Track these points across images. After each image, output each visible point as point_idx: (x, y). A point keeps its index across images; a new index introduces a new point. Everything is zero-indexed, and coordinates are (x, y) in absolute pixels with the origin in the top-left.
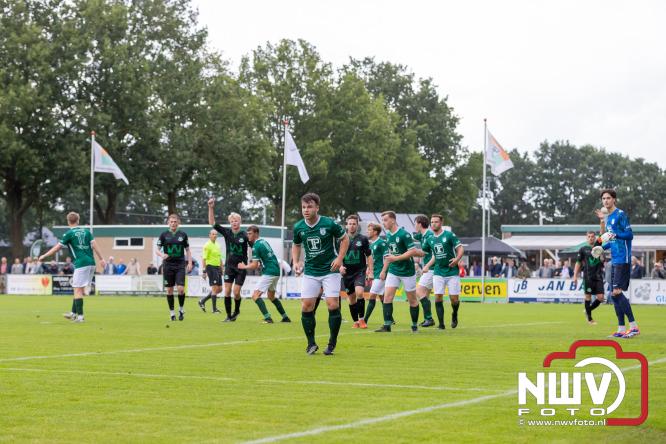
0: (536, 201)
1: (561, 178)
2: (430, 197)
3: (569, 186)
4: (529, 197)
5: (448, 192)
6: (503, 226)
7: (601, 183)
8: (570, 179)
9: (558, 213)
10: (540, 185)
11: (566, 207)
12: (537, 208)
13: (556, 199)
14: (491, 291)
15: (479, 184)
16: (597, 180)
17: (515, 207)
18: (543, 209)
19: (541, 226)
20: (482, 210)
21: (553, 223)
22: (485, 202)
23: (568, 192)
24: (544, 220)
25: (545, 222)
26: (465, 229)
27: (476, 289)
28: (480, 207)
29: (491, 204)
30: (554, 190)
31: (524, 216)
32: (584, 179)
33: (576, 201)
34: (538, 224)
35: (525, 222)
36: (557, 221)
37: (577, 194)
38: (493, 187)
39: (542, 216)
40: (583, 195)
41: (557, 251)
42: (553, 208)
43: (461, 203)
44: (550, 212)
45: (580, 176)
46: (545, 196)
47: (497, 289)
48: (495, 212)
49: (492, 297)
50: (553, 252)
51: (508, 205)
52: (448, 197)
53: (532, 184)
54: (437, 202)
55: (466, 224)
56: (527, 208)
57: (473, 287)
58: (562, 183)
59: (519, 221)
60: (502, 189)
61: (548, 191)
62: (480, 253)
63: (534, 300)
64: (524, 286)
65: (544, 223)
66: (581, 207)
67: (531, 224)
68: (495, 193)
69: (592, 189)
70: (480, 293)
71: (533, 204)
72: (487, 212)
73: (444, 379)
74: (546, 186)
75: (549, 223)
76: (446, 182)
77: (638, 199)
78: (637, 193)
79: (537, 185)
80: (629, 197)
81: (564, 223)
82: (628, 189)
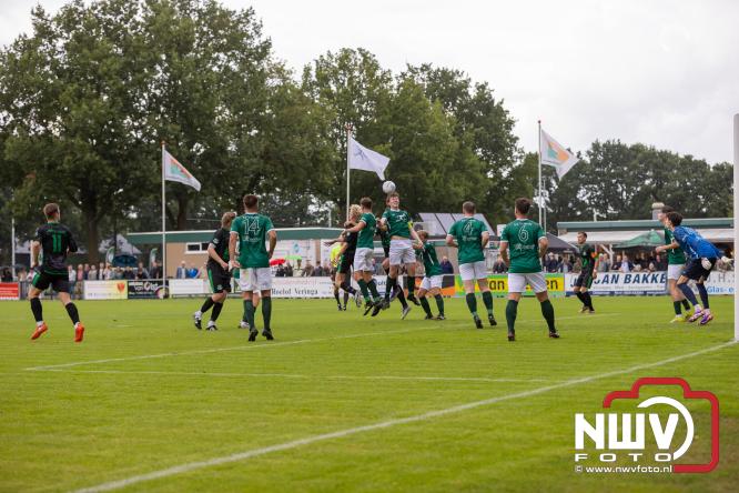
0: (590, 198)
1: (613, 176)
2: (488, 197)
3: (621, 183)
4: (583, 195)
5: (505, 192)
6: (559, 223)
7: (651, 180)
8: (622, 177)
9: (611, 210)
10: (593, 183)
11: (618, 203)
12: (591, 205)
13: (610, 197)
15: (535, 183)
16: (648, 177)
17: (570, 205)
18: (597, 206)
19: (595, 223)
20: (538, 208)
21: (607, 219)
22: (541, 200)
23: (620, 190)
24: (598, 216)
25: (599, 218)
28: (536, 205)
29: (546, 202)
30: (608, 187)
31: (579, 213)
32: (635, 176)
33: (628, 197)
34: (592, 220)
35: (580, 218)
36: (610, 217)
37: (629, 191)
38: (548, 186)
39: (596, 213)
40: (634, 192)
41: (611, 246)
42: (606, 204)
44: (603, 209)
45: (632, 173)
46: (599, 193)
47: (554, 283)
48: (551, 210)
50: (608, 247)
51: (563, 203)
52: (506, 197)
53: (585, 183)
54: (495, 202)
56: (582, 205)
58: (614, 181)
59: (574, 218)
60: (557, 187)
61: (601, 189)
65: (598, 220)
66: (633, 204)
67: (586, 220)
68: (550, 192)
69: (643, 185)
71: (587, 201)
72: (543, 210)
73: (506, 371)
74: (599, 184)
75: (603, 219)
76: (503, 182)
77: (688, 195)
78: (687, 188)
79: (590, 183)
80: (679, 193)
81: (617, 219)
82: (678, 185)
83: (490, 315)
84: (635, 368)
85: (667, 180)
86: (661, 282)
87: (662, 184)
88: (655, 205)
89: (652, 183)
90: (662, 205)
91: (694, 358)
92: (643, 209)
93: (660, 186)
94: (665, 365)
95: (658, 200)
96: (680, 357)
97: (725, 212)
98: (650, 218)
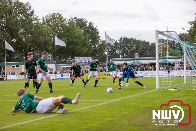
0: (119, 52)
1: (125, 46)
2: (92, 52)
3: (127, 48)
4: (117, 51)
8: (128, 46)
9: (125, 55)
10: (120, 48)
11: (127, 54)
13: (124, 52)
14: (109, 75)
15: (105, 48)
16: (134, 47)
17: (114, 54)
18: (121, 54)
19: (120, 59)
21: (124, 58)
23: (127, 50)
25: (122, 57)
26: (102, 60)
27: (105, 75)
28: (105, 54)
29: (108, 53)
33: (129, 52)
34: (120, 58)
35: (117, 58)
37: (129, 50)
38: (108, 49)
39: (121, 56)
40: (131, 50)
42: (123, 54)
43: (100, 53)
44: (123, 55)
45: (130, 45)
46: (122, 51)
48: (109, 55)
49: (109, 77)
51: (112, 54)
52: (97, 52)
54: (94, 53)
55: (102, 59)
58: (125, 48)
59: (115, 57)
60: (110, 49)
61: (122, 50)
66: (130, 54)
68: (109, 51)
70: (106, 76)
71: (118, 53)
72: (107, 55)
73: (97, 98)
74: (121, 48)
75: (123, 58)
76: (96, 48)
77: (145, 51)
78: (144, 49)
79: (119, 48)
80: (142, 50)
81: (126, 58)
82: (142, 48)
84: (130, 97)
85: (139, 47)
86: (138, 74)
87: (138, 48)
88: (136, 54)
90: (138, 54)
91: (146, 93)
92: (133, 55)
93: (137, 49)
94: (138, 96)
95: (137, 53)
96: (142, 94)
97: (154, 55)
98: (135, 57)
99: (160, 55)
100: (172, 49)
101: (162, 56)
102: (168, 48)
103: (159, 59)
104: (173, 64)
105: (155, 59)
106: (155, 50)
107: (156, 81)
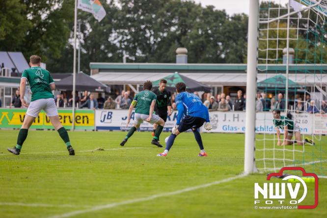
0: (120, 42)
1: (142, 22)
2: (27, 37)
3: (149, 29)
4: (114, 38)
5: (43, 33)
6: (91, 63)
7: (177, 27)
8: (151, 23)
9: (139, 53)
10: (124, 28)
11: (147, 48)
12: (121, 48)
13: (139, 41)
14: (81, 121)
15: (71, 26)
16: (174, 25)
17: (102, 47)
18: (127, 48)
19: (125, 64)
20: (73, 50)
21: (136, 61)
22: (76, 42)
23: (148, 35)
24: (127, 59)
25: (128, 60)
26: (58, 65)
27: (67, 119)
28: (71, 46)
29: (81, 43)
30: (136, 32)
31: (110, 55)
32: (162, 24)
33: (155, 42)
34: (122, 62)
35: (111, 60)
36: (138, 60)
37: (156, 36)
38: (83, 28)
39: (126, 55)
40: (161, 37)
41: (138, 86)
42: (135, 48)
43: (55, 43)
44: (132, 52)
45: (159, 20)
46: (129, 37)
47: (85, 118)
48: (84, 51)
49: (81, 127)
50: (135, 87)
51: (96, 46)
52: (44, 37)
53: (117, 27)
54: (33, 41)
55: (58, 61)
56: (113, 48)
57: (65, 117)
58: (143, 27)
59: (106, 59)
60: (91, 30)
61: (131, 33)
62: (72, 86)
63: (118, 128)
64: (110, 116)
65: (127, 62)
66: (159, 48)
67: (117, 62)
68: (85, 34)
69: (168, 32)
70: (71, 122)
71: (118, 45)
72: (77, 51)
73: (39, 197)
74: (129, 28)
75: (131, 61)
76: (42, 24)
77: (209, 42)
78: (208, 36)
79: (122, 28)
80: (201, 39)
81: (144, 62)
82: (200, 32)
83: (69, 147)
84: (155, 196)
85: (191, 27)
86: (174, 120)
87: (186, 32)
88: (179, 50)
89: (177, 30)
90: (185, 50)
91: (208, 188)
92: (168, 54)
93: (184, 33)
94: (181, 194)
95: (182, 46)
96: (196, 187)
97: (242, 59)
98: (175, 61)
99: (261, 57)
100: (303, 40)
101: (269, 62)
102: (290, 37)
103: (259, 72)
104: (305, 91)
105: (244, 71)
106: (246, 40)
107: (243, 146)
